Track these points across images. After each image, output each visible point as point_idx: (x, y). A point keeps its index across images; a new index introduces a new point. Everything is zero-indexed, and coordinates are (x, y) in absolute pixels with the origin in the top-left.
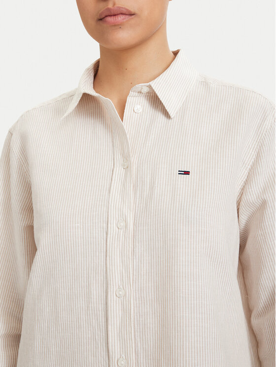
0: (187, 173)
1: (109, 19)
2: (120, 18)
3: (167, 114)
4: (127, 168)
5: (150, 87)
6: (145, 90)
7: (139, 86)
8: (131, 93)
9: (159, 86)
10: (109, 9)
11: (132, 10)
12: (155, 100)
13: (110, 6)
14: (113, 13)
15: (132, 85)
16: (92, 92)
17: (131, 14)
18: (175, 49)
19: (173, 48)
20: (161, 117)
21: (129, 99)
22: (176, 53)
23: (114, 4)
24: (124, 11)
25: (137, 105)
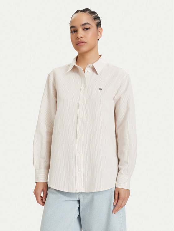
0: (101, 89)
1: (79, 44)
2: (82, 44)
3: (97, 73)
4: (85, 87)
5: (93, 65)
6: (91, 66)
7: (89, 65)
8: (87, 67)
9: (95, 65)
10: (79, 41)
11: (86, 42)
12: (94, 70)
13: (79, 40)
14: (80, 42)
15: (87, 64)
16: (76, 65)
17: (85, 43)
18: (100, 55)
19: (100, 54)
20: (95, 74)
21: (86, 68)
22: (100, 56)
23: (80, 40)
24: (83, 42)
25: (88, 70)
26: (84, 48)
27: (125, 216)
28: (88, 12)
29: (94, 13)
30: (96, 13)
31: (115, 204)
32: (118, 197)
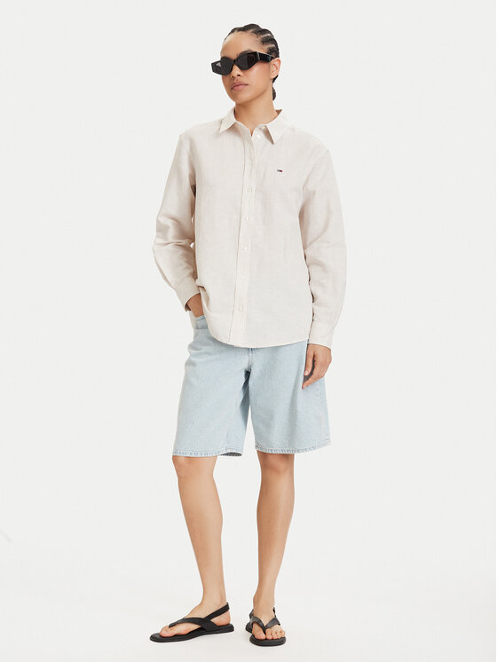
0: (281, 171)
1: (235, 88)
2: (241, 87)
3: (272, 142)
5: (266, 126)
6: (264, 128)
7: (259, 126)
9: (271, 127)
10: (234, 83)
12: (267, 133)
13: (235, 81)
14: (236, 85)
15: (255, 125)
17: (246, 85)
18: (279, 109)
20: (270, 143)
21: (254, 131)
22: (279, 112)
23: (237, 80)
24: (242, 83)
25: (258, 135)
26: (245, 95)
27: (324, 393)
28: (251, 30)
29: (265, 31)
30: (270, 32)
31: (307, 374)
32: (314, 361)
